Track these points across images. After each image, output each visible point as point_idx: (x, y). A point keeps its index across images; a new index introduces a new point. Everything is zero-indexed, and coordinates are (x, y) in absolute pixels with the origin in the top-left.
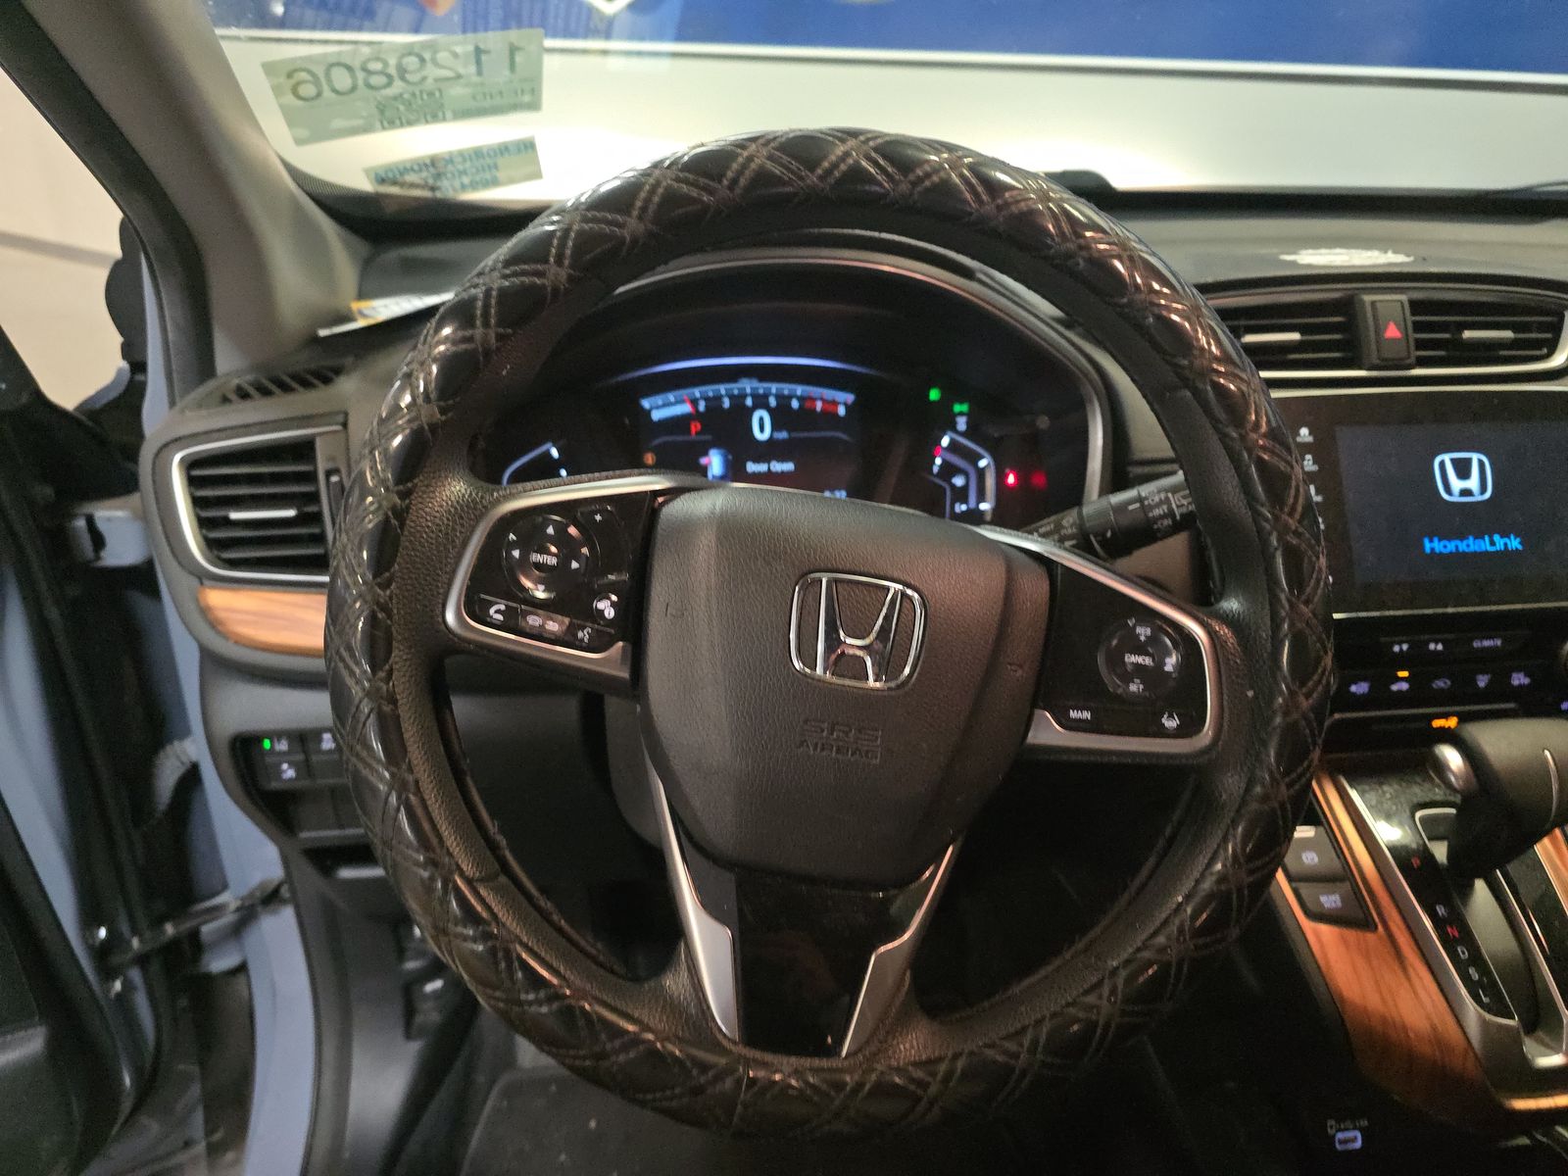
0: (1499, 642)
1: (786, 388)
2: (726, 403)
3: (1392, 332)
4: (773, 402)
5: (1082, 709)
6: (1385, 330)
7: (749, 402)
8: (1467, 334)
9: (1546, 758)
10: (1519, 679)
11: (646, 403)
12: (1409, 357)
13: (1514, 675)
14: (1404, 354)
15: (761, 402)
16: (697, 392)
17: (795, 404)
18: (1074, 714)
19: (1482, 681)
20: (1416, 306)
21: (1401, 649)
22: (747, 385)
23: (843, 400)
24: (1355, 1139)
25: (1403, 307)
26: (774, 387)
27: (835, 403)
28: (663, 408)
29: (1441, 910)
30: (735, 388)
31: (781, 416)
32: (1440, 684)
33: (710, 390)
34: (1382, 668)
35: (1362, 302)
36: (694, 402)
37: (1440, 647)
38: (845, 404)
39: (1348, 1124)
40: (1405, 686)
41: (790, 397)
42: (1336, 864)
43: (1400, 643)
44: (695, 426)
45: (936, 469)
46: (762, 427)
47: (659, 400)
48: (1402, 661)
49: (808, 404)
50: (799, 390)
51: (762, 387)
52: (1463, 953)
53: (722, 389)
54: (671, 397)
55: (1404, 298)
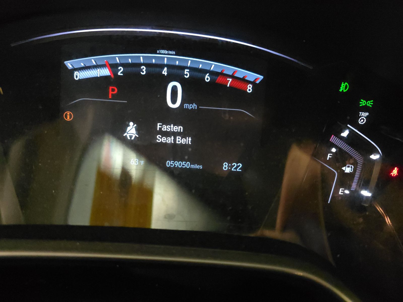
1: (201, 63)
2: (144, 71)
4: (187, 74)
7: (165, 72)
11: (69, 64)
15: (176, 73)
16: (117, 58)
17: (207, 79)
22: (165, 56)
23: (252, 79)
26: (190, 61)
27: (244, 81)
28: (84, 70)
30: (153, 58)
33: (130, 58)
36: (113, 67)
38: (253, 83)
41: (205, 72)
44: (113, 90)
46: (174, 97)
47: (80, 62)
49: (219, 80)
50: (214, 66)
51: (178, 60)
53: (141, 57)
54: (93, 60)
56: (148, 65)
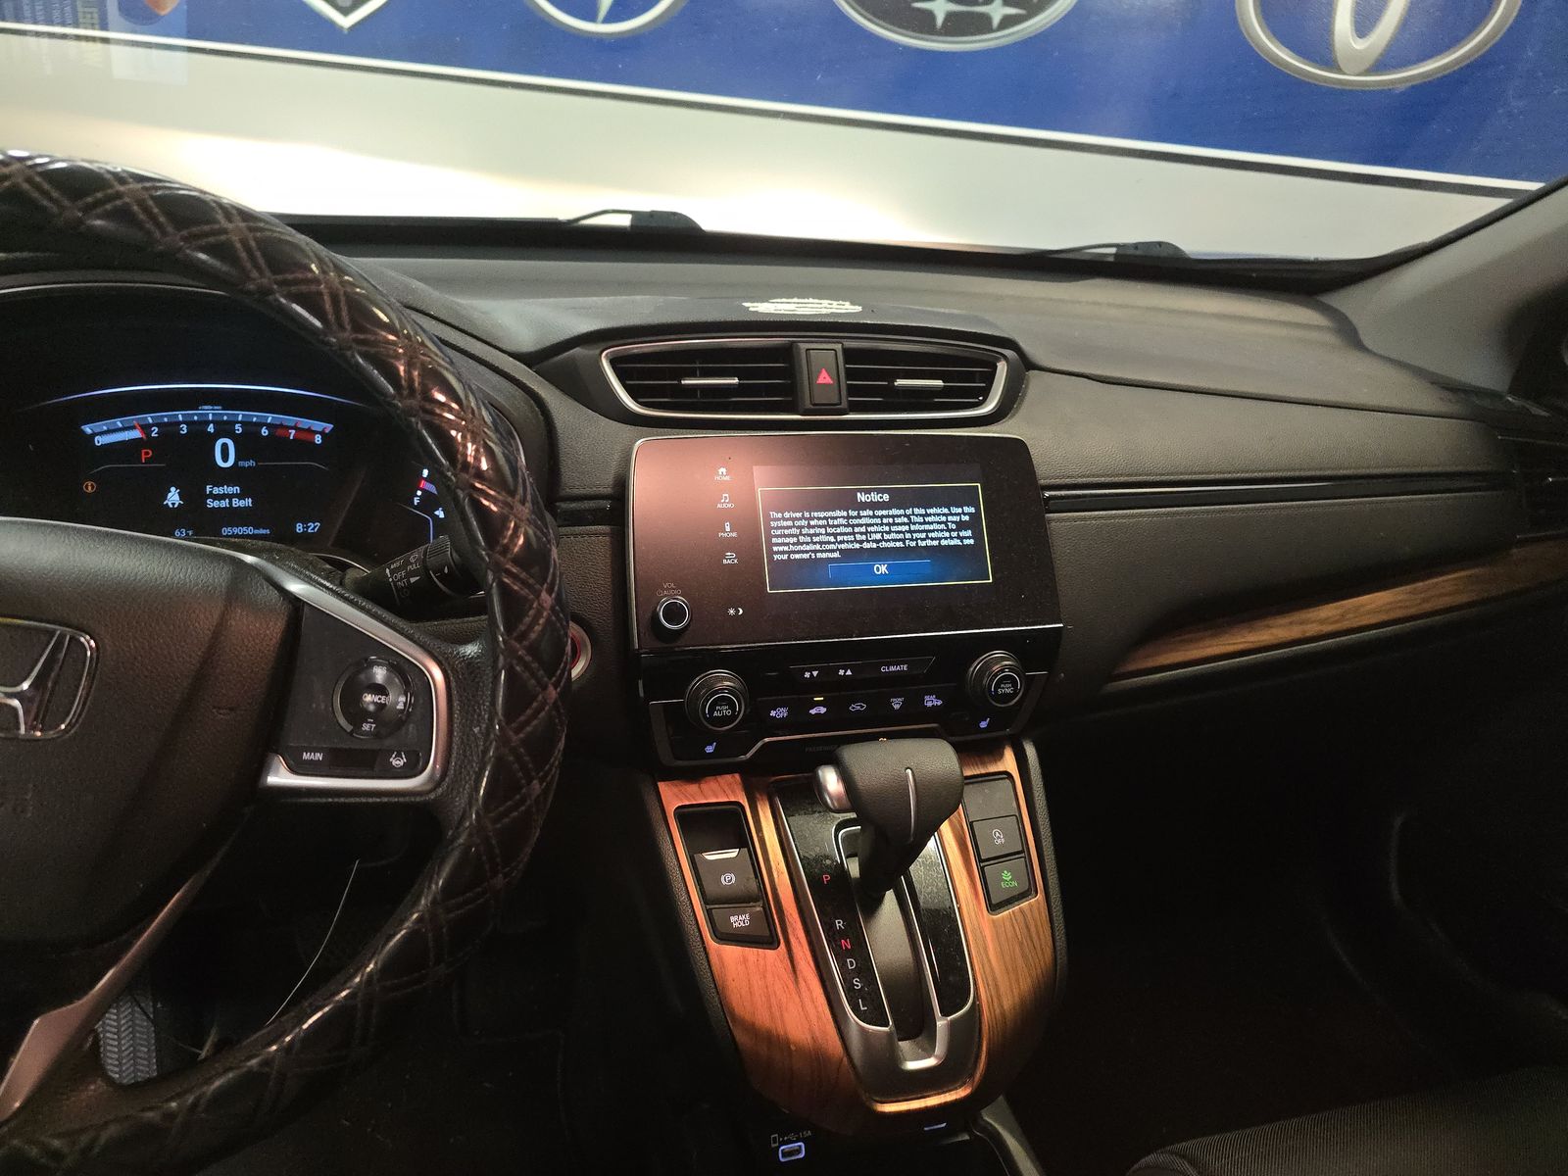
0: (905, 667)
1: (255, 416)
2: (184, 429)
3: (824, 378)
4: (239, 429)
5: (315, 750)
6: (818, 377)
7: (211, 428)
8: (900, 382)
9: (907, 776)
10: (931, 701)
11: (88, 429)
12: (840, 404)
13: (927, 698)
14: (835, 400)
15: (225, 428)
16: (149, 418)
17: (264, 432)
18: (306, 756)
19: (897, 704)
20: (850, 355)
21: (812, 675)
22: (210, 412)
23: (320, 428)
24: (798, 1151)
25: (836, 354)
26: (240, 415)
27: (311, 432)
28: (108, 433)
29: (839, 924)
30: (195, 415)
31: (248, 442)
32: (856, 707)
33: (165, 416)
34: (798, 695)
35: (798, 348)
36: (146, 428)
37: (849, 673)
38: (322, 433)
39: (792, 1136)
40: (823, 710)
41: (260, 425)
42: (753, 885)
43: (810, 670)
44: (146, 454)
45: (416, 501)
46: (225, 455)
47: (103, 426)
48: (814, 686)
49: (280, 432)
50: (271, 418)
51: (226, 415)
52: (851, 963)
53: (180, 415)
54: (119, 422)
55: (838, 347)
56: (190, 424)
